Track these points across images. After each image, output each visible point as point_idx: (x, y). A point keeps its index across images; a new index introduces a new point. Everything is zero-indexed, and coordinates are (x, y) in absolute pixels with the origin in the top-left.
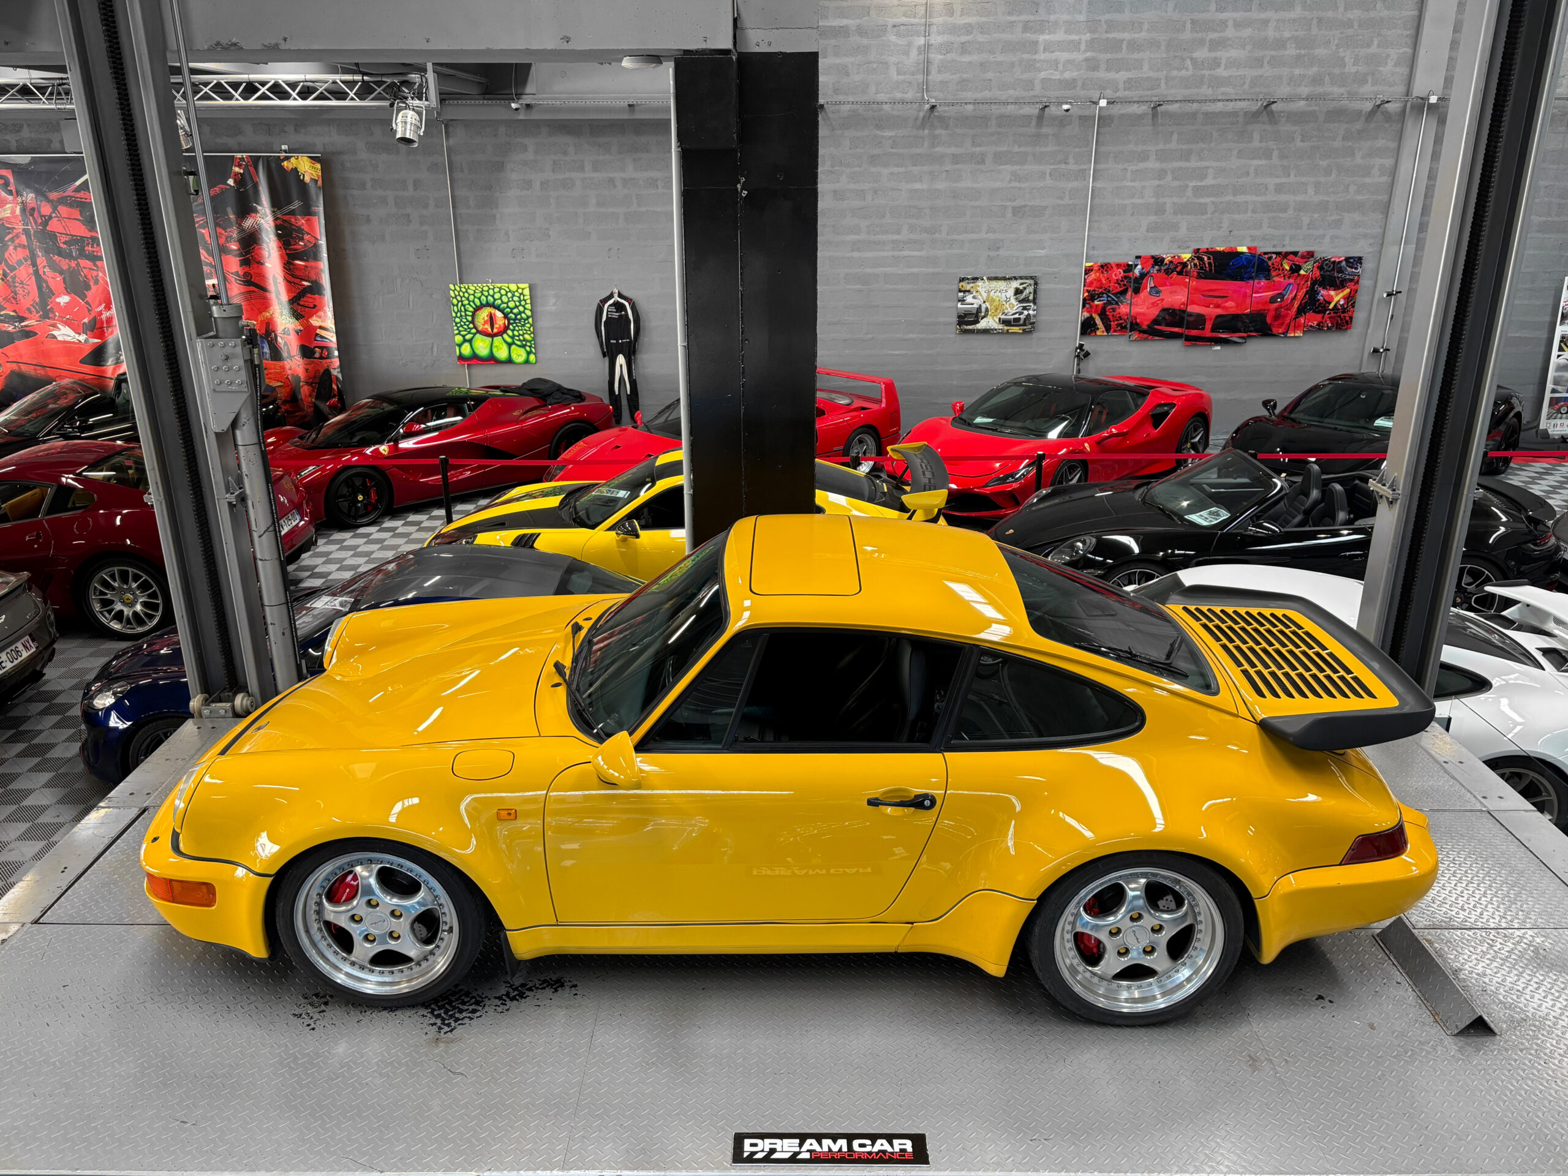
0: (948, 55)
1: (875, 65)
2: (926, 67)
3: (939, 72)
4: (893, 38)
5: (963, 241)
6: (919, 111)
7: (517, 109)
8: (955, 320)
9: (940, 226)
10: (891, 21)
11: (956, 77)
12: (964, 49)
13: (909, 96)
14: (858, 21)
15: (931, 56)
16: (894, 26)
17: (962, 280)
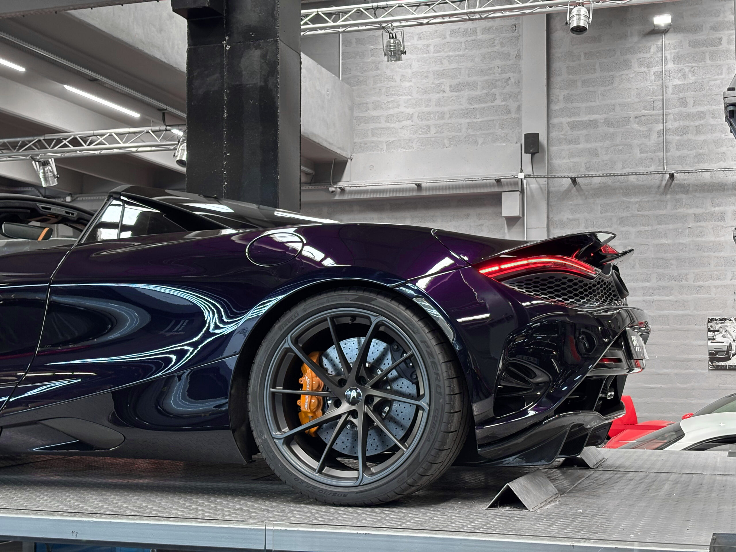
0: (684, 135)
1: (621, 148)
2: (665, 147)
3: (677, 149)
4: (636, 126)
5: (709, 287)
6: (662, 181)
7: (333, 192)
8: (707, 357)
9: (687, 274)
10: (632, 114)
11: (693, 152)
12: (698, 130)
13: (652, 169)
14: (605, 116)
15: (670, 137)
16: (636, 117)
17: (711, 321)
